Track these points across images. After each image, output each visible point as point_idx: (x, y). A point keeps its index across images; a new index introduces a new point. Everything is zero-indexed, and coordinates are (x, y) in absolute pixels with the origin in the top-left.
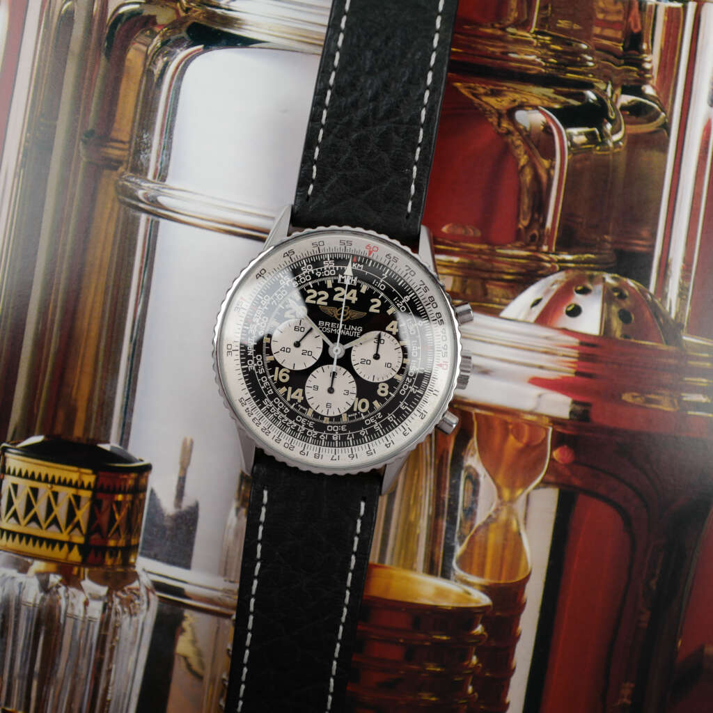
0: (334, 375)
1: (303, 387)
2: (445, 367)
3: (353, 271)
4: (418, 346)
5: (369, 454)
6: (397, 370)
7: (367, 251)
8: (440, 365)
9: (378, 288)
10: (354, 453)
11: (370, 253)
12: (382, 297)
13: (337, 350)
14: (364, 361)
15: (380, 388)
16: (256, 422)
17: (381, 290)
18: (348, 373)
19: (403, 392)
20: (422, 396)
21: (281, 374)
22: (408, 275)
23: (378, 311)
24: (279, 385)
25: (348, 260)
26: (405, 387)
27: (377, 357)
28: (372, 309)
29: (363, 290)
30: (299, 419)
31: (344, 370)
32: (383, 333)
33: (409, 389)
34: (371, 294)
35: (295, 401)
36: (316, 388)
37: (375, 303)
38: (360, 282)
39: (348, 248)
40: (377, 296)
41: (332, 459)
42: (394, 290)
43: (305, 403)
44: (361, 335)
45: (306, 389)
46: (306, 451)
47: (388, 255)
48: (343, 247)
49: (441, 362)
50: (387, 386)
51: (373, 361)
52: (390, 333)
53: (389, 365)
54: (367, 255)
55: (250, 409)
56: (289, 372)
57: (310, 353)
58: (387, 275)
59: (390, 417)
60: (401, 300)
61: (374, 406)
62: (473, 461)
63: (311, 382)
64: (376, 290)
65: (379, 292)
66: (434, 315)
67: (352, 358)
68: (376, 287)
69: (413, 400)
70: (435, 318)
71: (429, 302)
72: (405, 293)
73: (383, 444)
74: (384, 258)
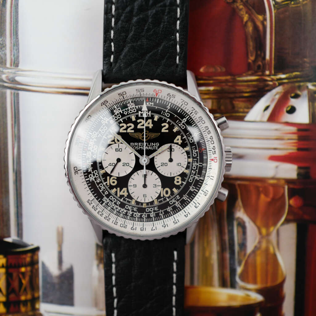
0: (145, 176)
1: (126, 186)
2: (216, 161)
3: (148, 107)
4: (196, 149)
5: (175, 223)
6: (185, 166)
7: (155, 94)
8: (212, 160)
9: (165, 116)
10: (166, 224)
11: (157, 94)
12: (169, 121)
13: (144, 160)
14: (163, 164)
15: (176, 180)
16: (100, 213)
17: (167, 117)
18: (154, 173)
19: (191, 180)
20: (203, 181)
21: (112, 181)
22: (184, 105)
23: (167, 131)
24: (111, 187)
25: (143, 101)
26: (192, 177)
27: (171, 160)
28: (163, 130)
29: (156, 119)
30: (127, 207)
31: (151, 172)
32: (173, 144)
33: (194, 178)
34: (161, 121)
35: (123, 196)
36: (135, 186)
37: (165, 126)
38: (153, 114)
39: (142, 93)
40: (165, 121)
41: (152, 230)
42: (176, 116)
43: (129, 196)
44: (158, 148)
45: (129, 187)
46: (134, 227)
47: (169, 94)
48: (139, 93)
49: (213, 158)
50: (180, 178)
51: (169, 163)
52: (177, 144)
53: (180, 164)
54: (155, 96)
55: (95, 206)
56: (116, 178)
57: (128, 165)
58: (170, 107)
59: (185, 197)
60: (181, 121)
61: (173, 192)
62: (241, 214)
63: (131, 182)
64: (164, 118)
65: (166, 118)
66: (204, 128)
67: (155, 163)
68: (164, 116)
69: (198, 184)
70: (205, 130)
71: (199, 120)
72: (183, 117)
73: (183, 215)
74: (166, 96)
